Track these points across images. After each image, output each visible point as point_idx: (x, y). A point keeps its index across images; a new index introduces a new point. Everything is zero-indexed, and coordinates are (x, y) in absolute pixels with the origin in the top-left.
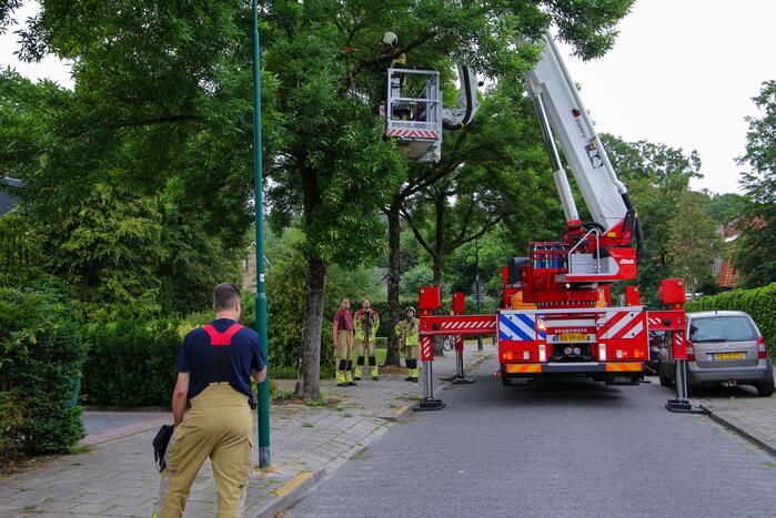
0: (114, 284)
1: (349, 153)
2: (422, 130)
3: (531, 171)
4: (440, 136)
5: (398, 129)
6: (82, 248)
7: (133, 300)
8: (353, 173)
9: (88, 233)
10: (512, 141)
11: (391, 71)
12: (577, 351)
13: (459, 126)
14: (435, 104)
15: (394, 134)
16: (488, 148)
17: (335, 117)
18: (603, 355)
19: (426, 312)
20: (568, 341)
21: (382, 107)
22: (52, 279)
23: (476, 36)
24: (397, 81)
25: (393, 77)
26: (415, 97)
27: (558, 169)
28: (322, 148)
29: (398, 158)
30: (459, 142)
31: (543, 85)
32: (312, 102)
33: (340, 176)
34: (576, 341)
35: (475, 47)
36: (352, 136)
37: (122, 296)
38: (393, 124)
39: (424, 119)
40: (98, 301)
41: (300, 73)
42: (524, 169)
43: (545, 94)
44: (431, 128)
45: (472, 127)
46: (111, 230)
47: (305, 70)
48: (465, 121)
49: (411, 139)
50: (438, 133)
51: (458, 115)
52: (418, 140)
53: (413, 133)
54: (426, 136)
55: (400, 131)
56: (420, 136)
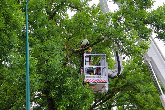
1: (67, 91)
2: (100, 79)
3: (149, 95)
4: (107, 81)
5: (89, 79)
8: (71, 99)
10: (139, 82)
11: (85, 55)
13: (115, 77)
14: (105, 67)
15: (87, 82)
16: (129, 86)
17: (62, 75)
21: (82, 70)
23: (120, 39)
24: (88, 59)
25: (86, 57)
26: (96, 65)
27: (161, 94)
28: (56, 89)
29: (90, 92)
30: (116, 83)
31: (151, 58)
32: (52, 69)
33: (64, 101)
35: (121, 44)
36: (69, 83)
38: (87, 77)
39: (100, 74)
41: (46, 57)
42: (146, 94)
43: (152, 62)
44: (104, 78)
45: (121, 77)
47: (48, 56)
48: (118, 74)
49: (95, 83)
50: (106, 80)
51: (115, 72)
52: (98, 83)
53: (96, 80)
54: (102, 82)
55: (90, 80)
56: (99, 82)
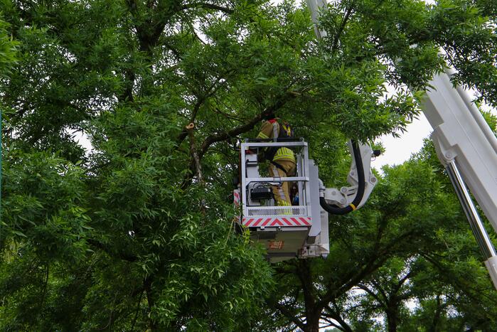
1: (187, 255)
5: (256, 218)
8: (194, 280)
11: (244, 146)
15: (251, 225)
21: (237, 192)
24: (254, 158)
25: (247, 153)
27: (490, 255)
28: (155, 249)
29: (251, 253)
31: (456, 148)
33: (174, 285)
36: (190, 231)
38: (250, 212)
42: (463, 258)
43: (461, 159)
44: (308, 213)
48: (356, 202)
49: (275, 230)
50: (309, 219)
51: (348, 195)
52: (284, 229)
53: (277, 221)
54: (294, 224)
55: (260, 220)
56: (286, 224)
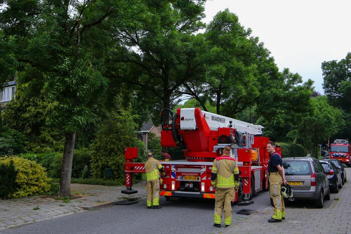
0: (46, 135)
6: (31, 116)
7: (54, 142)
9: (33, 109)
12: (191, 186)
18: (203, 189)
19: (128, 161)
20: (188, 180)
22: (13, 131)
34: (192, 180)
37: (49, 140)
40: (39, 142)
46: (44, 107)
